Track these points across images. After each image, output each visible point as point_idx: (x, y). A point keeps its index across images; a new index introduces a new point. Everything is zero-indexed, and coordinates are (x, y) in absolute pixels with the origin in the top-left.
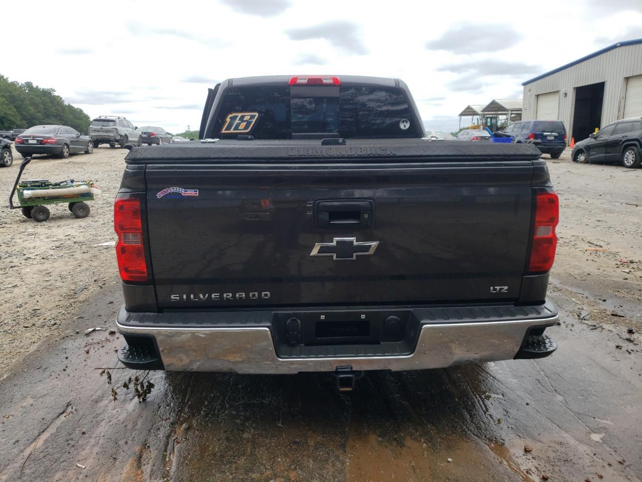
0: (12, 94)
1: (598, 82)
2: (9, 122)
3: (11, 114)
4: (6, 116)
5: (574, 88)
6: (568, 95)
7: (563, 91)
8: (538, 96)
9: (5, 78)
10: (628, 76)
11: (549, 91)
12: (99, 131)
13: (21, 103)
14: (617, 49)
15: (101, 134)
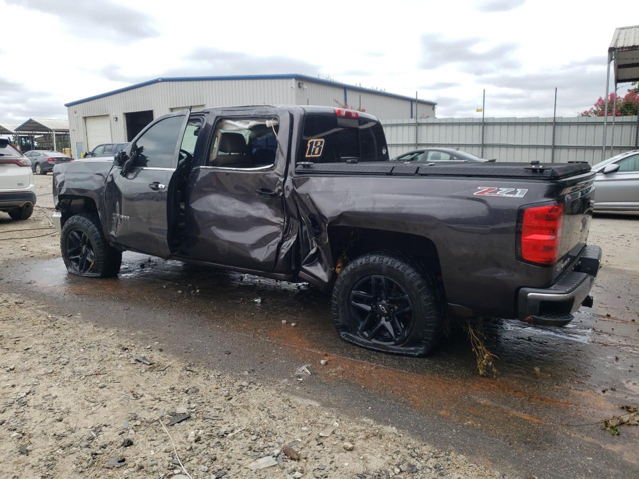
1: (146, 109)
5: (124, 113)
6: (119, 119)
7: (113, 115)
8: (85, 118)
10: (172, 107)
11: (98, 115)
14: (160, 83)
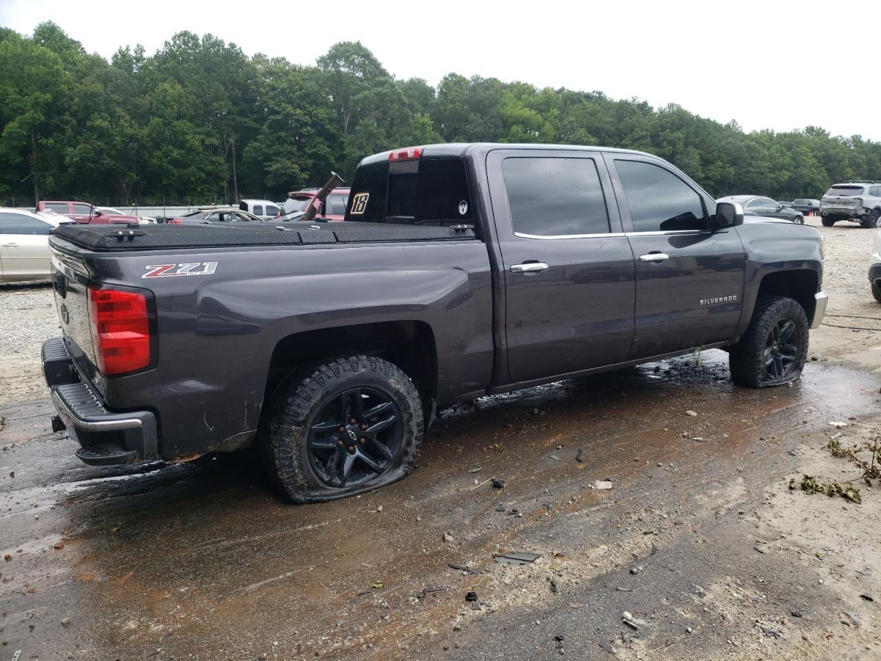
0: (829, 152)
2: (814, 189)
3: (819, 180)
4: (812, 182)
9: (827, 132)
12: (834, 203)
13: (836, 164)
15: (836, 206)
